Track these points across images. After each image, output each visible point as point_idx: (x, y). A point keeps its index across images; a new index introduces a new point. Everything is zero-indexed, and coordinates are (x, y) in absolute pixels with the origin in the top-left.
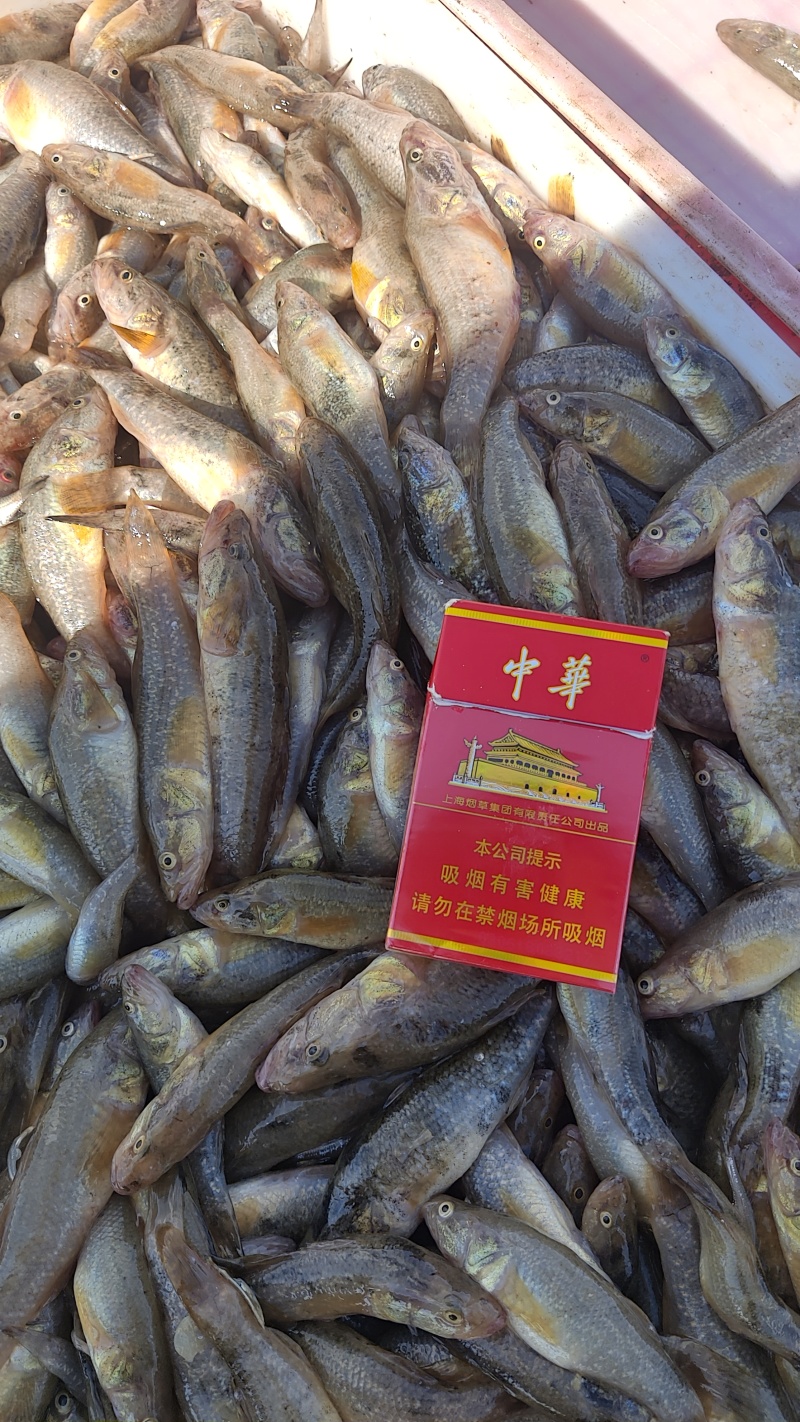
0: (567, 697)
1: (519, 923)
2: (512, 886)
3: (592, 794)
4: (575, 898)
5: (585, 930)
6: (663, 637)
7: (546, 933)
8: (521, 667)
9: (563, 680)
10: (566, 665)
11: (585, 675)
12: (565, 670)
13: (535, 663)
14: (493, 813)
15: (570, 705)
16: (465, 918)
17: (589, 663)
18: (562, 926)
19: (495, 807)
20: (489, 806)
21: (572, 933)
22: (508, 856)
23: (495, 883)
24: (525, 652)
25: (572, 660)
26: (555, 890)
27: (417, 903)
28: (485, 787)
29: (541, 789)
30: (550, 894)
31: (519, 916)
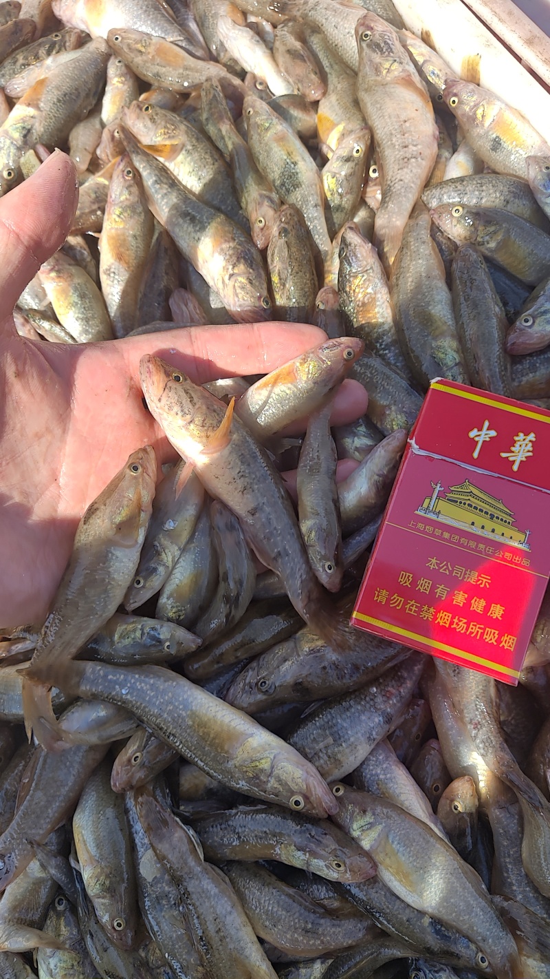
0: (514, 461)
1: (452, 623)
2: (451, 595)
3: (522, 537)
4: (497, 611)
5: (500, 635)
7: (472, 633)
8: (483, 435)
9: (513, 449)
10: (516, 438)
11: (530, 447)
12: (515, 442)
13: (493, 433)
14: (444, 539)
15: (515, 468)
16: (412, 613)
17: (534, 439)
18: (484, 629)
19: (446, 535)
20: (442, 534)
21: (491, 636)
22: (451, 572)
23: (438, 590)
24: (487, 424)
26: (483, 603)
27: (378, 596)
28: (441, 519)
29: (483, 527)
30: (478, 605)
31: (453, 618)
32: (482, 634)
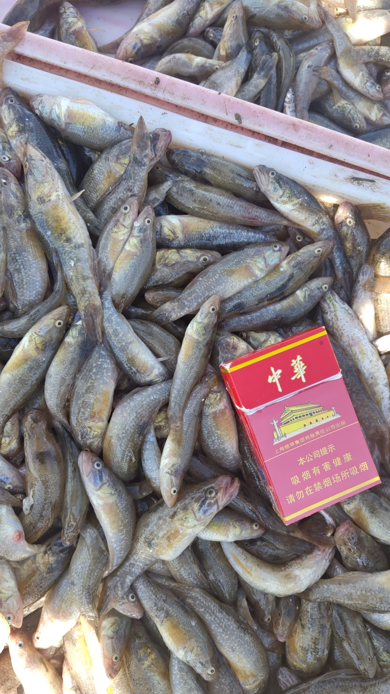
0: (301, 378)
1: (332, 481)
2: (321, 469)
3: (332, 412)
4: (348, 457)
5: (358, 467)
6: (322, 330)
7: (344, 478)
8: (275, 377)
9: (295, 371)
10: (292, 365)
11: (302, 364)
12: (293, 367)
13: (279, 371)
14: (298, 445)
15: (304, 380)
16: (311, 493)
17: (301, 358)
18: (349, 471)
19: (297, 442)
20: (295, 443)
21: (354, 471)
22: (313, 458)
23: (314, 472)
24: (272, 369)
25: (293, 361)
26: (338, 459)
27: (289, 500)
28: (289, 436)
29: (311, 423)
30: (337, 462)
31: (331, 478)
32: (350, 474)
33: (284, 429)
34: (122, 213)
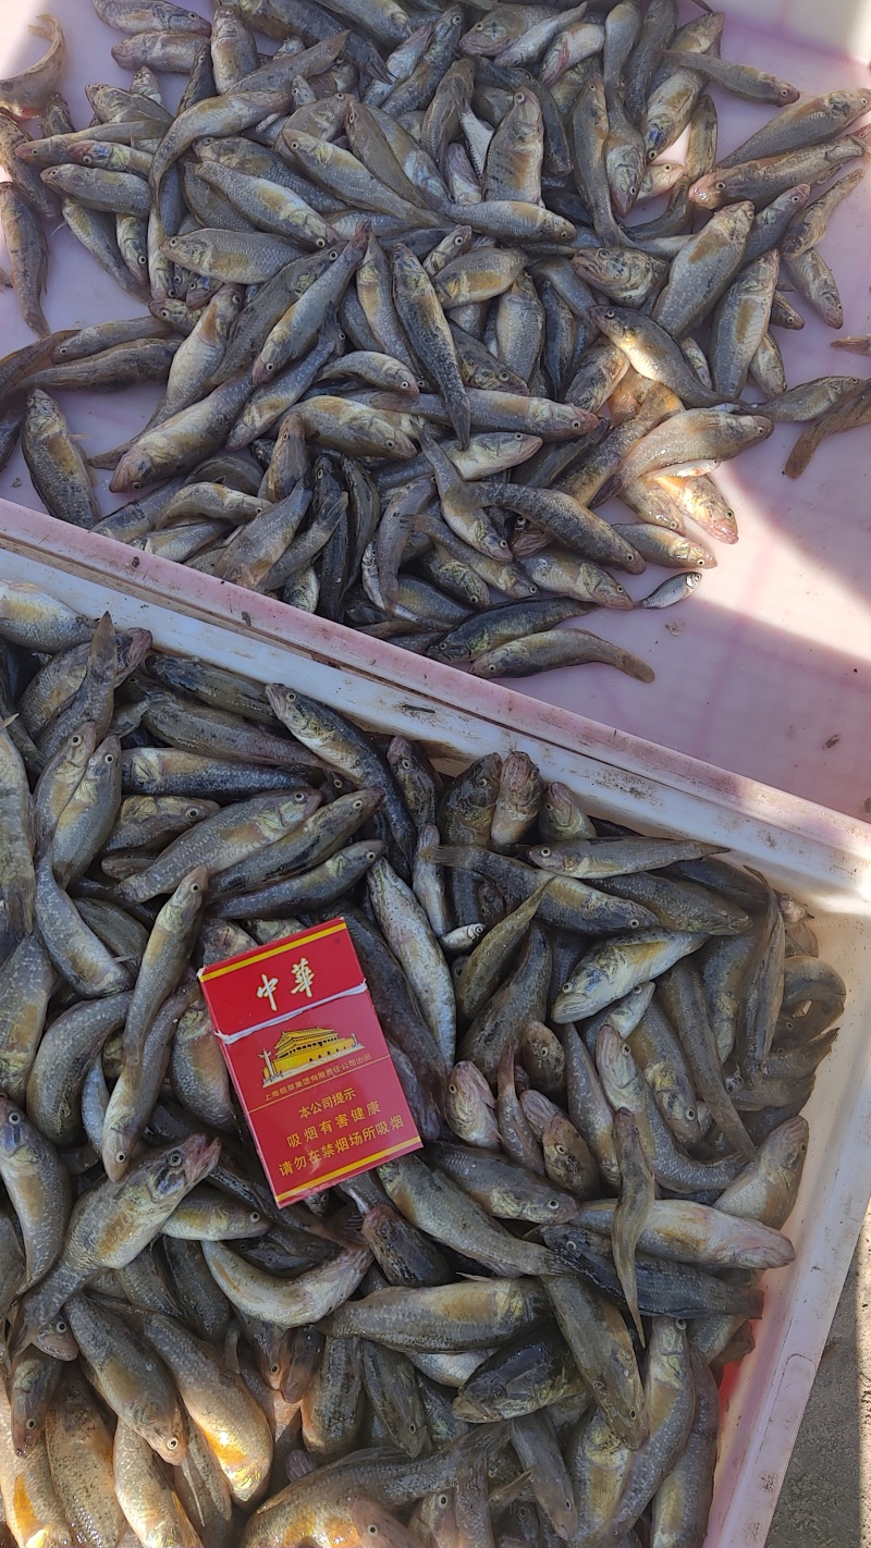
0: (305, 990)
1: (349, 1142)
2: (334, 1124)
4: (373, 1107)
5: (388, 1122)
6: (341, 922)
7: (368, 1138)
8: (268, 988)
9: (297, 981)
10: (294, 972)
11: (308, 971)
12: (295, 975)
13: (274, 981)
14: (299, 1089)
15: (309, 994)
16: (318, 1160)
17: (307, 963)
18: (374, 1128)
19: (299, 1084)
20: (294, 1086)
21: (382, 1128)
22: (322, 1108)
23: (323, 1128)
24: (264, 978)
25: (295, 966)
26: (360, 1110)
27: (283, 1172)
28: (287, 1075)
30: (358, 1114)
31: (348, 1139)
32: (376, 1132)
33: (282, 1063)
34: (70, 746)
